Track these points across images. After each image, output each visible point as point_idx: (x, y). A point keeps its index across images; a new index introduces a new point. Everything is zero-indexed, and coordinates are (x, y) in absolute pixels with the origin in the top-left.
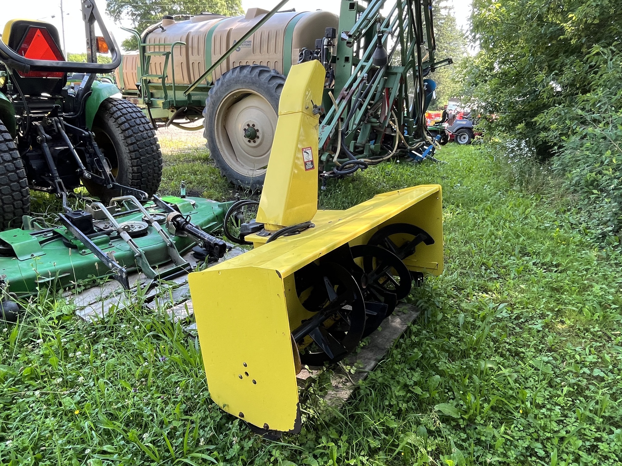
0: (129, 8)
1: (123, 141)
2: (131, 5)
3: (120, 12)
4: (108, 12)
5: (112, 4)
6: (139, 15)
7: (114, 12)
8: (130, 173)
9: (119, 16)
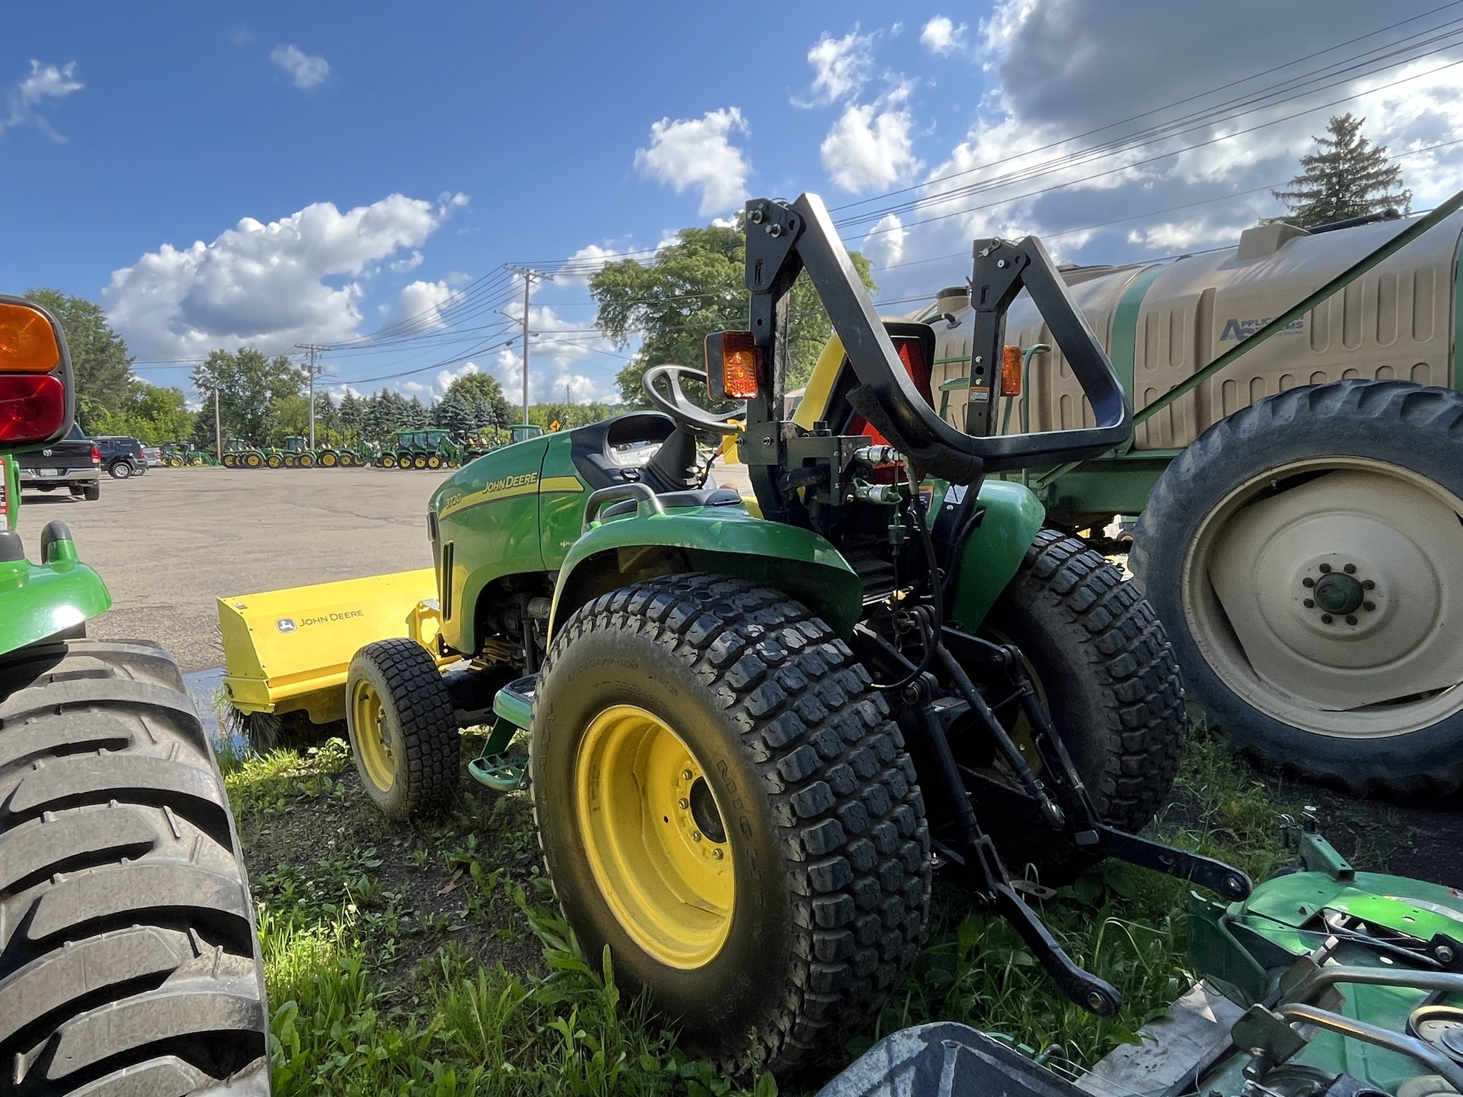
0: (641, 309)
1: (1093, 668)
2: (643, 303)
3: (624, 319)
4: (602, 322)
5: (611, 306)
6: (659, 319)
7: (612, 320)
8: (1108, 773)
9: (622, 326)
